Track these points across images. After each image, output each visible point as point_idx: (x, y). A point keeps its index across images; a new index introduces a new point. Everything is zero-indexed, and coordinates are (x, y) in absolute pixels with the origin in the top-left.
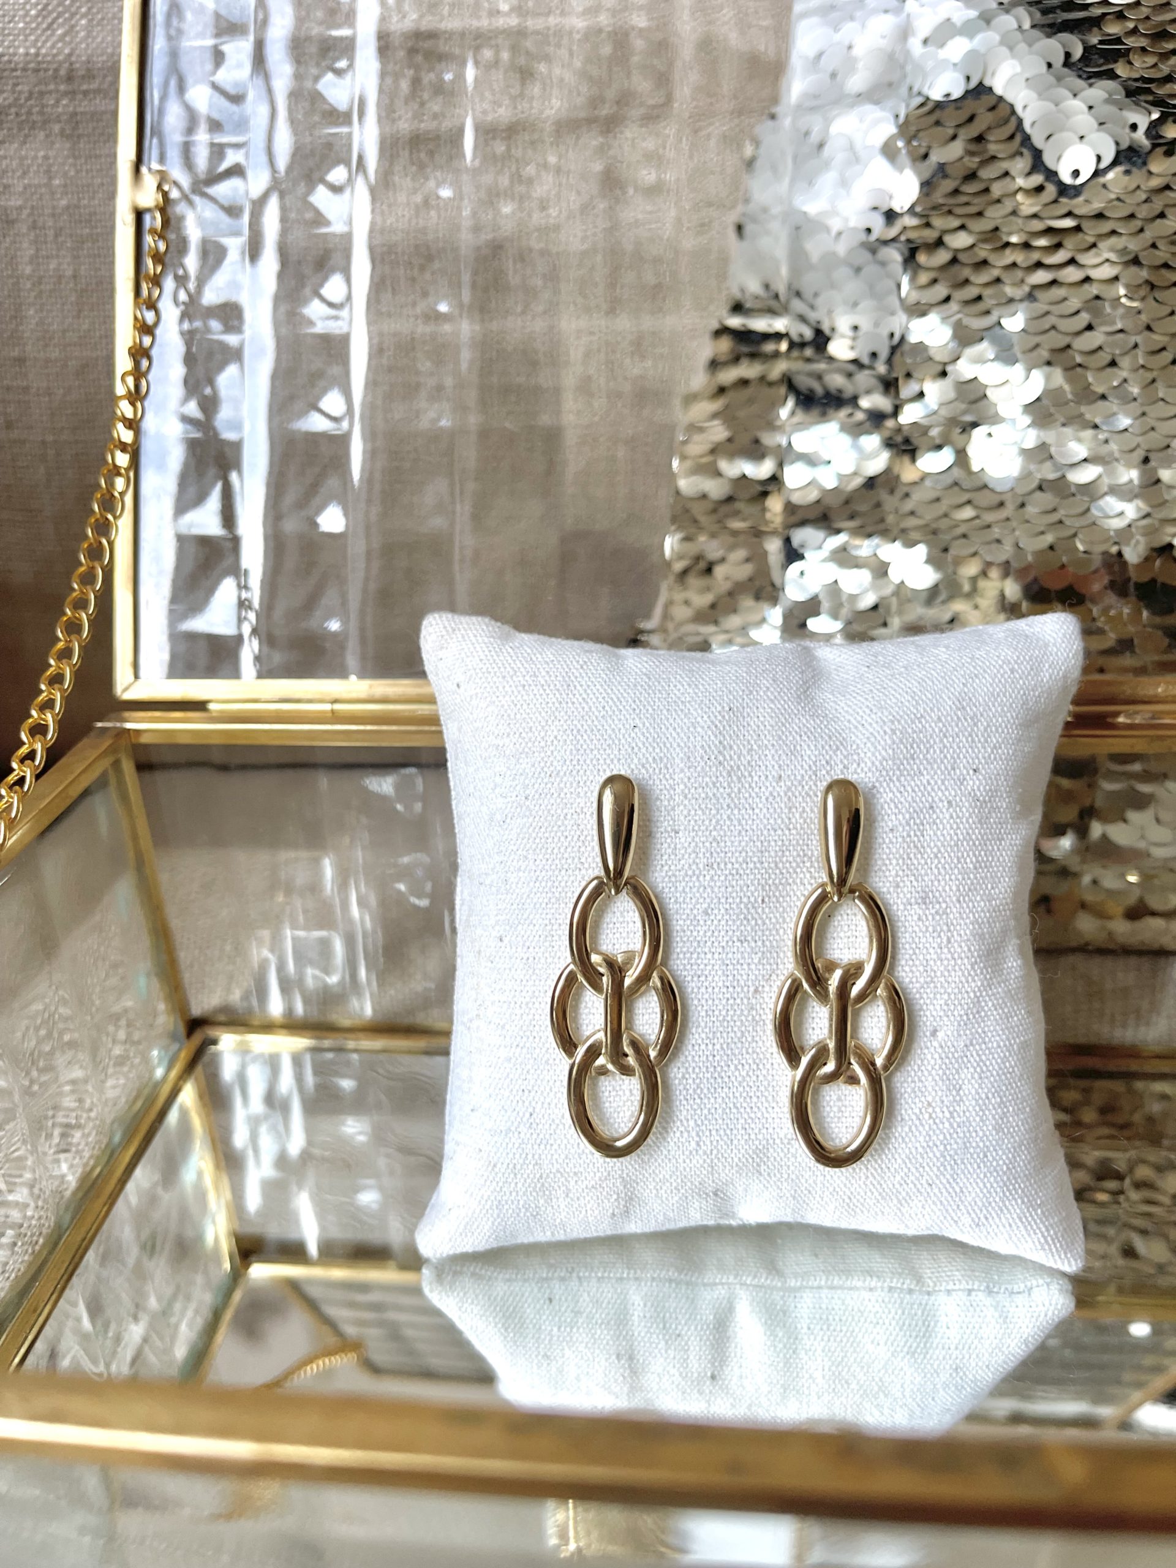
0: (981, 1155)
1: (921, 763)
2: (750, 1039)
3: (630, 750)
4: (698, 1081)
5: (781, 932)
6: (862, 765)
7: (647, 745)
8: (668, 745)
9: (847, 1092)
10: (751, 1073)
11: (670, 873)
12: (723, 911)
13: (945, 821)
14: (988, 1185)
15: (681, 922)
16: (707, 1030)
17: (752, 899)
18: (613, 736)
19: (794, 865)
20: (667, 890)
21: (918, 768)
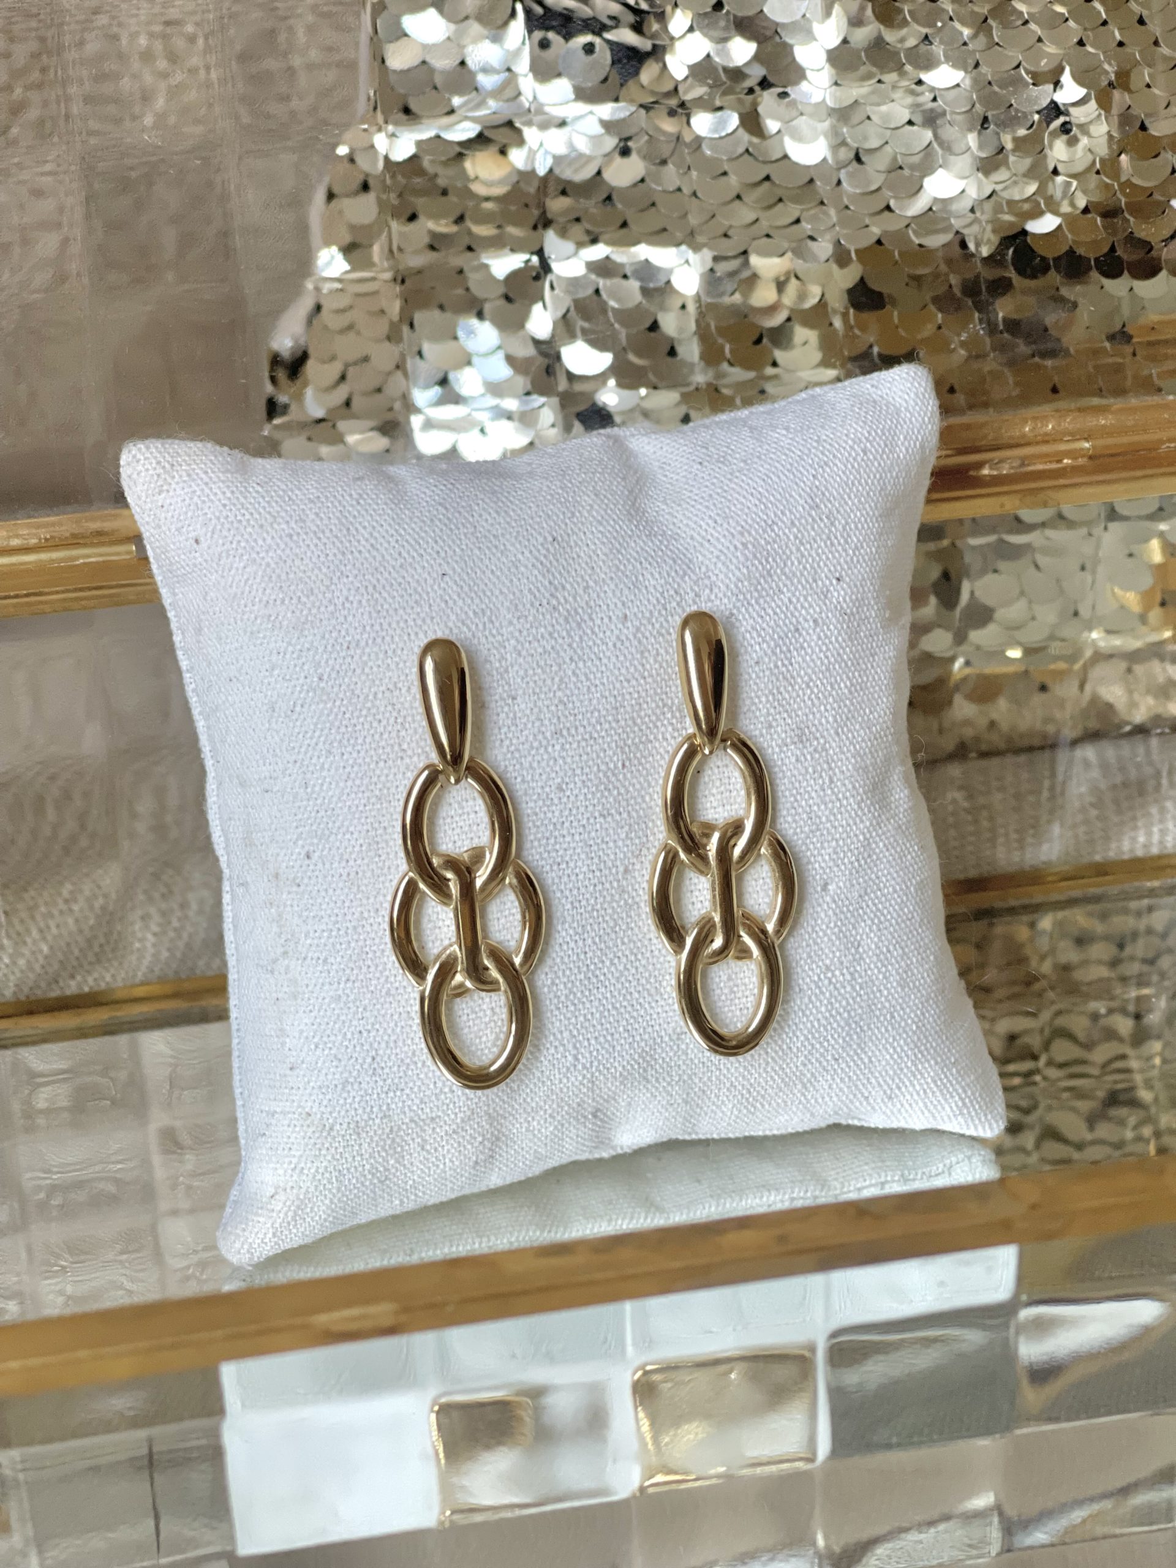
0: (888, 1017)
1: (780, 580)
2: (624, 927)
3: (443, 605)
4: (570, 985)
5: (647, 798)
6: (716, 590)
7: (463, 595)
8: (489, 594)
9: (738, 969)
10: (629, 966)
11: (512, 748)
12: (579, 784)
13: (813, 644)
14: (899, 1049)
15: (532, 804)
16: (575, 925)
17: (612, 766)
18: (419, 589)
19: (654, 718)
20: (511, 768)
21: (777, 586)
